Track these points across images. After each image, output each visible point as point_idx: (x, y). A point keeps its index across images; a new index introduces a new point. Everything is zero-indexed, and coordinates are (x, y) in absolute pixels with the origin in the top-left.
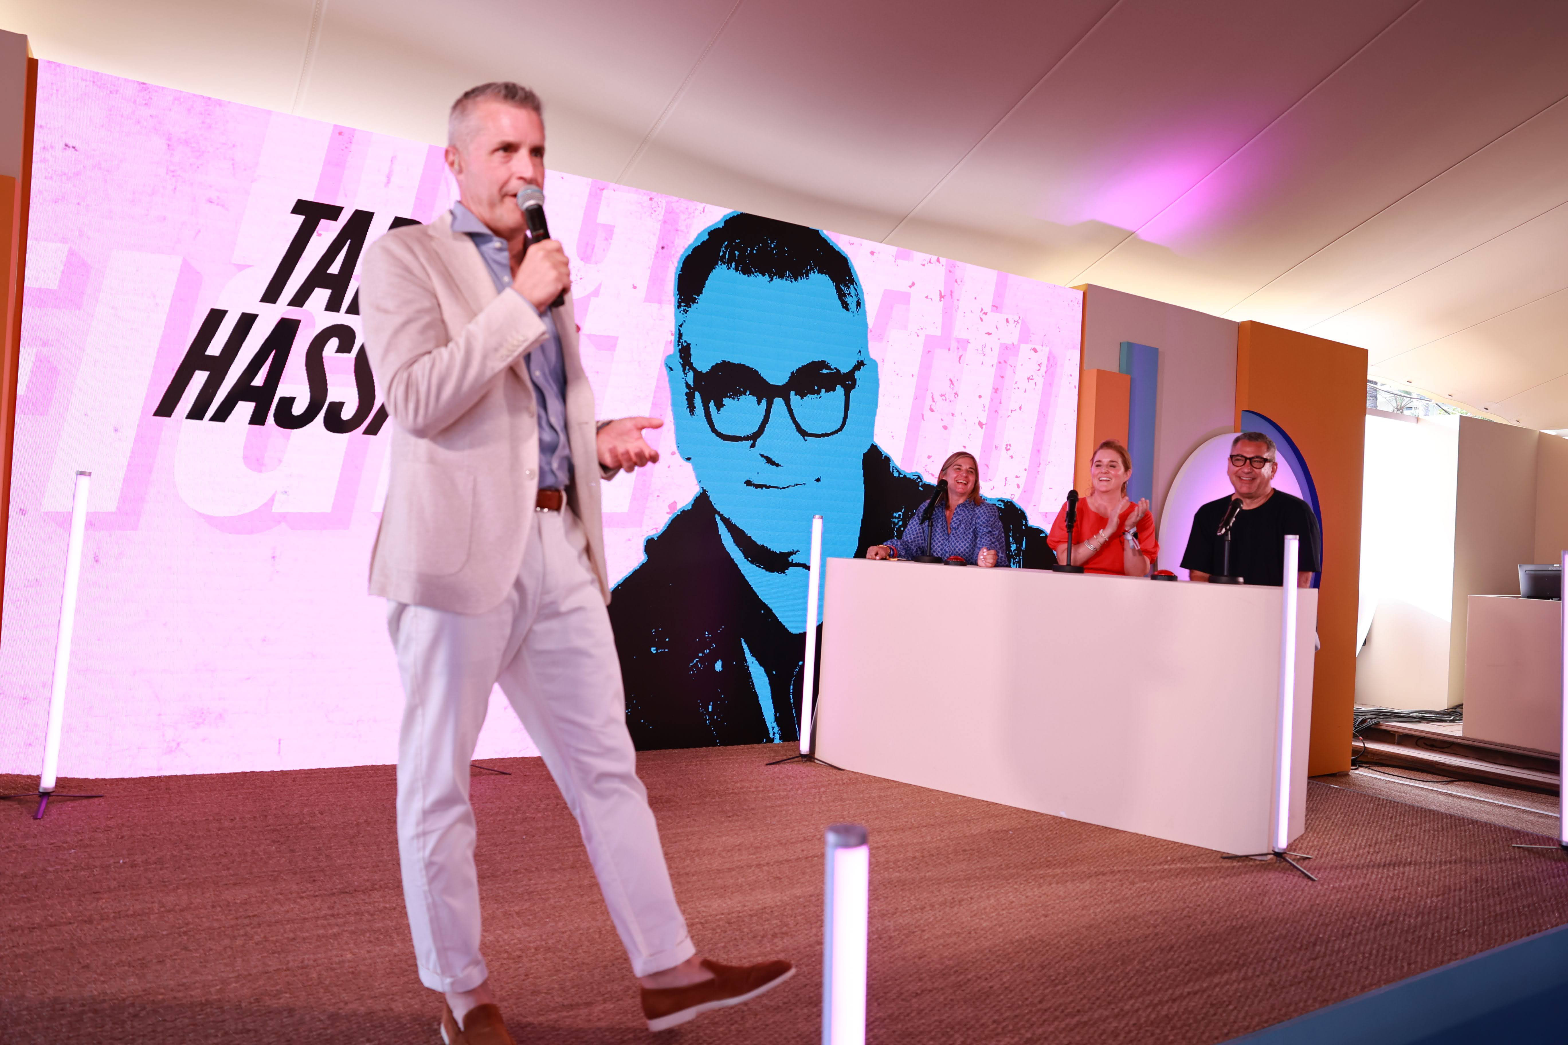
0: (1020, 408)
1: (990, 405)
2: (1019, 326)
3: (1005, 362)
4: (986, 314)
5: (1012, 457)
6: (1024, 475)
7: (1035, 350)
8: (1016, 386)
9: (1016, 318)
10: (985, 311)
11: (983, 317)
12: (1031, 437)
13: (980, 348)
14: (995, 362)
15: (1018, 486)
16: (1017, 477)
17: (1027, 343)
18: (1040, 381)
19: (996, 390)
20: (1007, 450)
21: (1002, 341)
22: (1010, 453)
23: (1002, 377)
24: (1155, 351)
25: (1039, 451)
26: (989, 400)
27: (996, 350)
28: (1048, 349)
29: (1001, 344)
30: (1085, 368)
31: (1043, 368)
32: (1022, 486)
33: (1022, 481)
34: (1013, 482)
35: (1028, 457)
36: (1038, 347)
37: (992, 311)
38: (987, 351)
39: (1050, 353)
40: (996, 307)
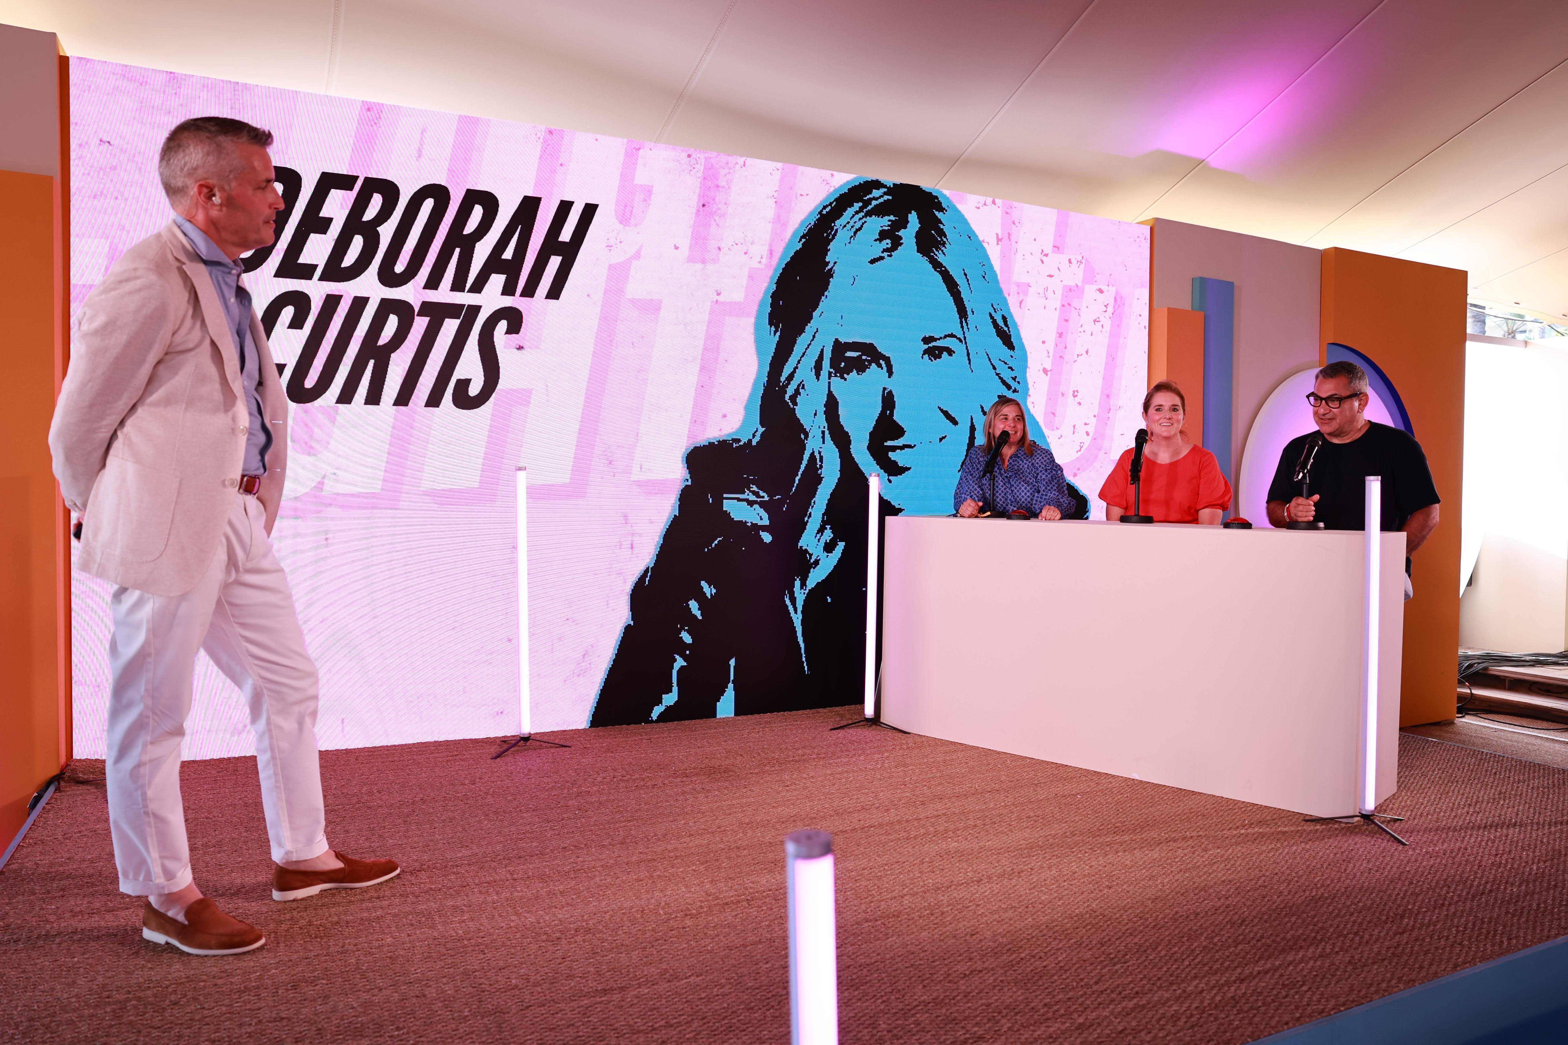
0: (1087, 352)
1: (1054, 351)
2: (1082, 266)
3: (1069, 305)
4: (1046, 255)
5: (1080, 404)
6: (1093, 421)
7: (1101, 291)
8: (1081, 329)
9: (1080, 258)
10: (1046, 252)
11: (1044, 258)
12: (1100, 382)
13: (1042, 292)
14: (1058, 306)
15: (1088, 434)
16: (1086, 424)
17: (1091, 283)
18: (1107, 323)
19: (1060, 335)
20: (1075, 396)
21: (1065, 283)
22: (1078, 399)
23: (1067, 321)
24: (1230, 286)
25: (1108, 396)
26: (1053, 344)
27: (1059, 292)
28: (1114, 289)
29: (1065, 286)
30: (1155, 307)
31: (1110, 309)
32: (1091, 434)
33: (1091, 429)
34: (1082, 430)
35: (1097, 402)
36: (1104, 288)
37: (1053, 252)
38: (1050, 294)
39: (1117, 293)
40: (1057, 248)
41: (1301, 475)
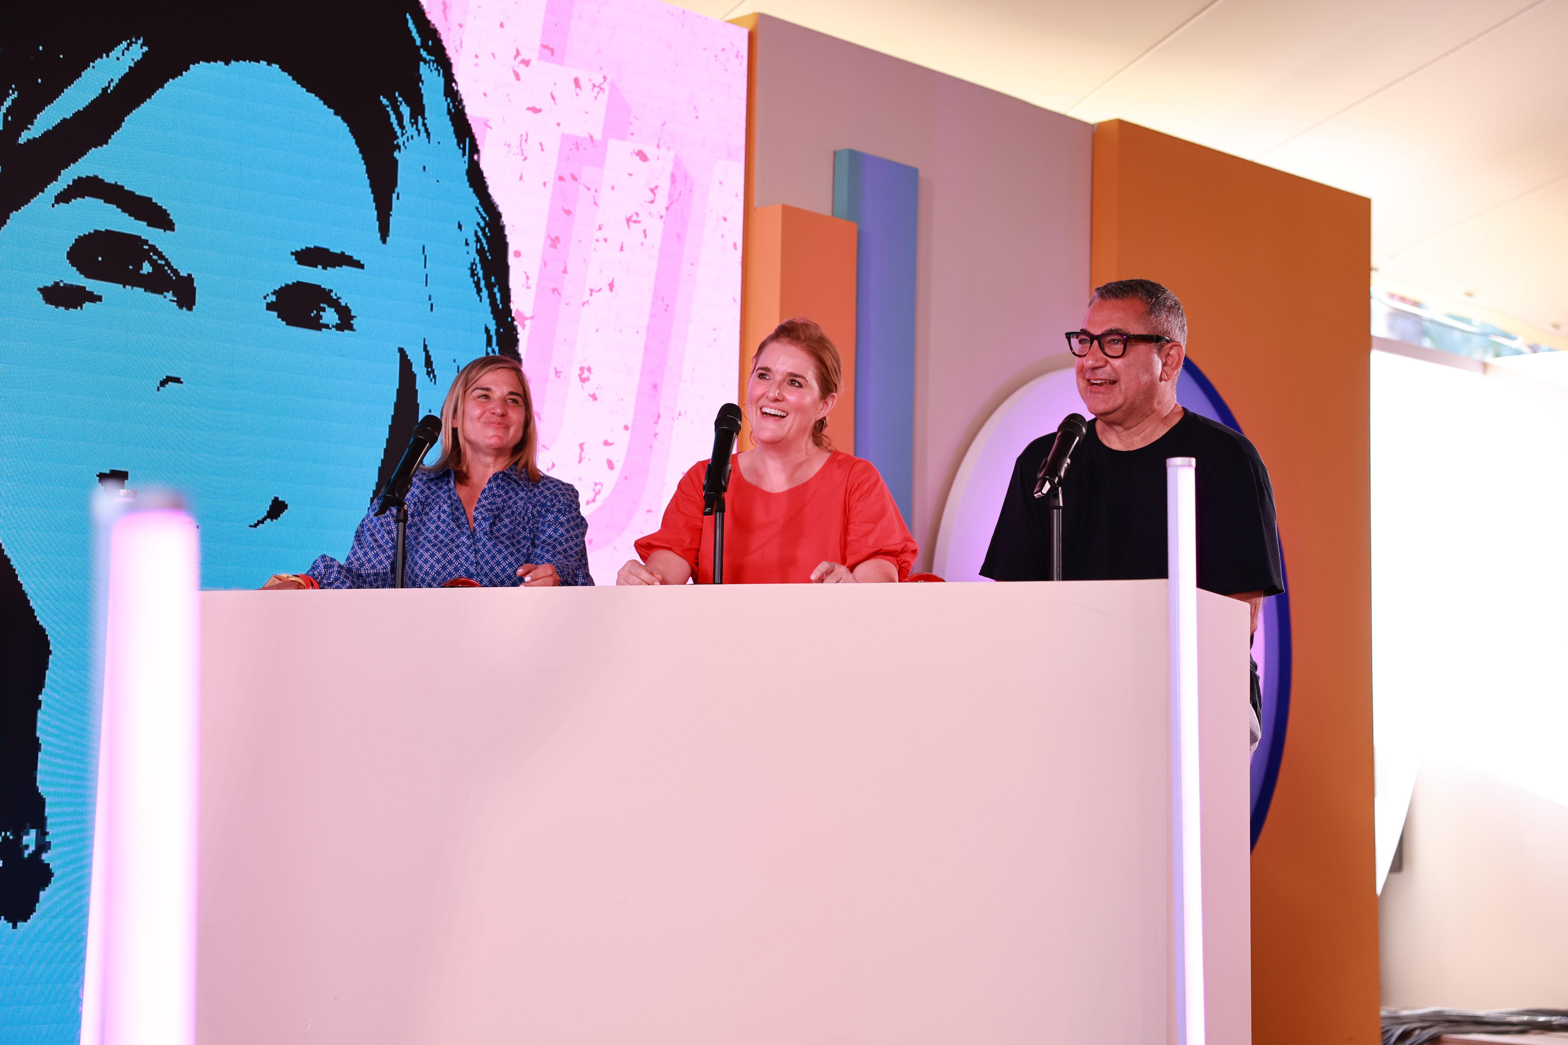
0: (611, 286)
1: (541, 276)
2: (604, 97)
3: (574, 178)
4: (526, 63)
5: (594, 397)
6: (623, 440)
7: (642, 156)
8: (600, 235)
9: (598, 80)
10: (524, 55)
11: (522, 69)
12: (636, 359)
13: (515, 143)
14: (551, 180)
15: (610, 465)
16: (606, 443)
17: (622, 137)
18: (656, 228)
19: (554, 242)
20: (584, 380)
21: (566, 129)
22: (590, 387)
23: (568, 212)
24: (911, 174)
25: (655, 387)
26: (538, 262)
27: (553, 145)
28: (671, 155)
29: (565, 137)
30: (756, 203)
31: (662, 200)
32: (618, 466)
33: (619, 455)
34: (597, 455)
35: (631, 399)
36: (648, 150)
37: (541, 57)
38: (532, 148)
39: (677, 163)
40: (549, 51)
41: (1047, 486)
